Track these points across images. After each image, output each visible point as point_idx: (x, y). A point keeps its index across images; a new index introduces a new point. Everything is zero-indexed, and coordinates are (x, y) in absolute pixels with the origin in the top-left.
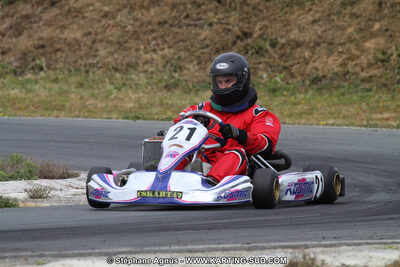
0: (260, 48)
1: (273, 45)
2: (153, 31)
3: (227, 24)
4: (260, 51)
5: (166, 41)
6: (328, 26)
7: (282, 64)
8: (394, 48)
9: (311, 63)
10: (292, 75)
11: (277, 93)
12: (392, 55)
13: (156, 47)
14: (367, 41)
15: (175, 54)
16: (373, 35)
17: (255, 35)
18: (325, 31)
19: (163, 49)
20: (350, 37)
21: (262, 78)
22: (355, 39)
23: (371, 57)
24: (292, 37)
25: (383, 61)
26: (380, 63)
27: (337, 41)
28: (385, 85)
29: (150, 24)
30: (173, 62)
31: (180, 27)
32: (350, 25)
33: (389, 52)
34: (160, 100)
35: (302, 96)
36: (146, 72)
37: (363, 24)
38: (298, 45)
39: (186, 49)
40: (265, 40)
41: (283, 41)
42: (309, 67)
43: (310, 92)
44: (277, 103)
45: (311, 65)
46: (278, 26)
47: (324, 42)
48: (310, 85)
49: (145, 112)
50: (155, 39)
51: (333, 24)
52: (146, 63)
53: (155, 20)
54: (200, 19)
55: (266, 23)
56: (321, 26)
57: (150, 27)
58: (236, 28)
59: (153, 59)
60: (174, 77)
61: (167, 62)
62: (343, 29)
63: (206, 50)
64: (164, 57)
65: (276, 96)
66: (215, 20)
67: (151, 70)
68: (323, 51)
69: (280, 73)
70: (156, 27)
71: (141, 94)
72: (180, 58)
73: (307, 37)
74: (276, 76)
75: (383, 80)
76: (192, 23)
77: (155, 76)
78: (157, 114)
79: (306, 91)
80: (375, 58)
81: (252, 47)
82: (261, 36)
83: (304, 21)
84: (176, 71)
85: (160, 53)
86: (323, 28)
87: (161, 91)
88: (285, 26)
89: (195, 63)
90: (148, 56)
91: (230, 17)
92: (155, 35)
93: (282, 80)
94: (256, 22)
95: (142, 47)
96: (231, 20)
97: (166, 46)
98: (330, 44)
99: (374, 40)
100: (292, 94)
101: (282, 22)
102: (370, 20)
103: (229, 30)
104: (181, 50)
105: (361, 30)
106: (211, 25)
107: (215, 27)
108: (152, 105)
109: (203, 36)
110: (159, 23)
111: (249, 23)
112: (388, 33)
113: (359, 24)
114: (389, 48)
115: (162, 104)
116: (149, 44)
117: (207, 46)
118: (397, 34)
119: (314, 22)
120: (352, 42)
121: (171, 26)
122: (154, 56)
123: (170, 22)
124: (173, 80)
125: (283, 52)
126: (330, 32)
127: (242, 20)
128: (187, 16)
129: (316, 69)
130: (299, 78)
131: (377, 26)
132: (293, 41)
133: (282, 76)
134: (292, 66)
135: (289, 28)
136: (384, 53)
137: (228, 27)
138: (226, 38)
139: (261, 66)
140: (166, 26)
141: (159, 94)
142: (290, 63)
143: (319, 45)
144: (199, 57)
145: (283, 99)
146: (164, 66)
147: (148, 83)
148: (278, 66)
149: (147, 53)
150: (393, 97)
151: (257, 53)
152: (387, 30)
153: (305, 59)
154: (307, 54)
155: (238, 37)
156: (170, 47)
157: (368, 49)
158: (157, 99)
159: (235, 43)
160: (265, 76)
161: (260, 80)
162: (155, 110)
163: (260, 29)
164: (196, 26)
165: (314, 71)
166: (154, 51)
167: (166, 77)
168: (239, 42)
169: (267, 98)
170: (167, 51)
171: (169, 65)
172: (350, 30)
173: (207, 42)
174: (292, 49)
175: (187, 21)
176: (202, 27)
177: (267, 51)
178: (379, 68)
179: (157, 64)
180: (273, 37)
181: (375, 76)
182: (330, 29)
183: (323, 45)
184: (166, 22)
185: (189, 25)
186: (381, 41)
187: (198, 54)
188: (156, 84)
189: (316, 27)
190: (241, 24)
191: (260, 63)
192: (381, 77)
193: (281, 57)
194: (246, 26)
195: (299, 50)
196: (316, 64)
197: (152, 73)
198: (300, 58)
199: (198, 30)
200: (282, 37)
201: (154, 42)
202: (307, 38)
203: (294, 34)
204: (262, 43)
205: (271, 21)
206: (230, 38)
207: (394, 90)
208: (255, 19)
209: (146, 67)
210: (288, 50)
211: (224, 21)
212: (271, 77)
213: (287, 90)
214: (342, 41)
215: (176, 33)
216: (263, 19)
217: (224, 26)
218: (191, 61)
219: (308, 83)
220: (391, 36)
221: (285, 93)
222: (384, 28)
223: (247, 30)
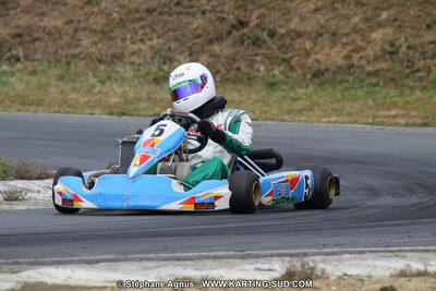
0: (258, 39)
1: (272, 35)
2: (141, 19)
3: (222, 12)
4: (257, 42)
5: (154, 30)
6: (332, 15)
7: (281, 56)
8: (403, 39)
9: (312, 55)
10: (292, 68)
11: (276, 88)
12: (401, 46)
13: (144, 37)
14: (373, 31)
15: (164, 44)
16: (380, 25)
17: (252, 24)
18: (328, 20)
19: (151, 39)
20: (355, 28)
21: (259, 71)
22: (361, 29)
23: (377, 49)
24: (292, 26)
25: (391, 53)
26: (387, 56)
27: (341, 31)
28: (393, 80)
29: (137, 11)
30: (162, 53)
31: (170, 15)
32: (355, 15)
33: (398, 43)
34: (148, 94)
35: (302, 91)
36: (132, 63)
37: (369, 12)
38: (299, 35)
39: (177, 40)
40: (263, 30)
41: (283, 31)
42: (310, 60)
43: (311, 87)
44: (274, 98)
45: (313, 57)
46: (277, 14)
47: (327, 32)
48: (311, 79)
49: (131, 107)
50: (143, 27)
51: (337, 13)
52: (133, 54)
53: (144, 7)
54: (192, 7)
55: (264, 11)
56: (323, 15)
57: (137, 16)
58: (231, 17)
59: (140, 50)
60: (162, 70)
61: (155, 53)
62: (348, 18)
63: (198, 41)
64: (152, 47)
65: (274, 91)
66: (209, 8)
67: (138, 61)
68: (327, 43)
69: (279, 65)
70: (144, 15)
71: (127, 88)
72: (169, 49)
73: (308, 27)
74: (274, 69)
75: (390, 75)
76: (183, 10)
77: (142, 68)
78: (144, 109)
79: (307, 86)
80: (383, 50)
81: (249, 38)
82: (258, 26)
83: (306, 9)
84: (164, 63)
85: (148, 43)
86: (327, 17)
87: (149, 84)
88: (285, 14)
89: (186, 54)
90: (136, 47)
91: (224, 4)
92: (142, 23)
93: (281, 73)
94: (253, 10)
95: (129, 36)
96: (226, 8)
97: (155, 35)
98: (334, 34)
99: (381, 31)
100: (293, 89)
101: (281, 10)
102: (377, 8)
103: (223, 19)
104: (170, 40)
105: (367, 20)
106: (204, 13)
107: (209, 15)
108: (138, 100)
109: (195, 25)
110: (148, 11)
111: (246, 11)
112: (396, 23)
113: (365, 12)
114: (398, 39)
115: (149, 99)
116: (136, 34)
117: (199, 36)
118: (407, 24)
119: (317, 10)
120: (357, 32)
121: (161, 14)
122: (143, 47)
123: (159, 10)
124: (161, 73)
125: (282, 42)
126: (334, 22)
127: (238, 8)
128: (178, 4)
129: (318, 61)
130: (299, 71)
131: (384, 15)
132: (294, 31)
133: (281, 68)
134: (291, 58)
135: (289, 16)
136: (392, 45)
137: (222, 15)
138: (220, 27)
139: (258, 58)
140: (155, 13)
141: (147, 88)
142: (289, 55)
143: (321, 35)
144: (190, 48)
145: (282, 93)
146: (152, 58)
147: (135, 76)
148: (277, 58)
149: (134, 43)
150: (401, 92)
151: (254, 43)
152: (395, 20)
153: (306, 50)
154: (308, 45)
155: (233, 27)
156: (159, 37)
157: (375, 40)
158: (145, 94)
159: (229, 33)
160: (262, 69)
161: (257, 73)
162: (143, 105)
163: (258, 18)
164: (187, 14)
165: (315, 64)
166: (142, 41)
167: (154, 69)
168: (234, 32)
169: (264, 93)
170: (155, 41)
171: (158, 56)
172: (356, 20)
173: (200, 31)
174: (292, 39)
175: (178, 9)
176: (194, 15)
177: (265, 42)
178: (386, 61)
179: (144, 56)
180: (272, 26)
181: (382, 70)
182: (334, 18)
183: (326, 36)
184: (154, 10)
185: (180, 13)
186: (389, 31)
187: (189, 44)
188: (143, 77)
189: (318, 16)
190: (237, 12)
191: (257, 55)
192: (388, 71)
193: (280, 48)
194: (242, 14)
195: (299, 41)
196: (318, 56)
197: (140, 65)
198: (301, 49)
199: (190, 19)
200: (281, 27)
201: (141, 32)
202: (308, 29)
203: (295, 24)
204: (259, 33)
205: (269, 9)
206: (225, 27)
207: (403, 85)
208: (251, 7)
209: (132, 59)
210: (288, 41)
211: (219, 9)
212: (269, 70)
213: (286, 84)
214: (347, 31)
215: (166, 22)
216: (261, 7)
217: (219, 14)
218: (182, 53)
219: (309, 76)
220: (400, 26)
221: (284, 87)
222: (393, 17)
223: (243, 19)
